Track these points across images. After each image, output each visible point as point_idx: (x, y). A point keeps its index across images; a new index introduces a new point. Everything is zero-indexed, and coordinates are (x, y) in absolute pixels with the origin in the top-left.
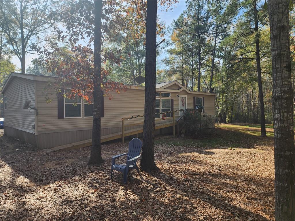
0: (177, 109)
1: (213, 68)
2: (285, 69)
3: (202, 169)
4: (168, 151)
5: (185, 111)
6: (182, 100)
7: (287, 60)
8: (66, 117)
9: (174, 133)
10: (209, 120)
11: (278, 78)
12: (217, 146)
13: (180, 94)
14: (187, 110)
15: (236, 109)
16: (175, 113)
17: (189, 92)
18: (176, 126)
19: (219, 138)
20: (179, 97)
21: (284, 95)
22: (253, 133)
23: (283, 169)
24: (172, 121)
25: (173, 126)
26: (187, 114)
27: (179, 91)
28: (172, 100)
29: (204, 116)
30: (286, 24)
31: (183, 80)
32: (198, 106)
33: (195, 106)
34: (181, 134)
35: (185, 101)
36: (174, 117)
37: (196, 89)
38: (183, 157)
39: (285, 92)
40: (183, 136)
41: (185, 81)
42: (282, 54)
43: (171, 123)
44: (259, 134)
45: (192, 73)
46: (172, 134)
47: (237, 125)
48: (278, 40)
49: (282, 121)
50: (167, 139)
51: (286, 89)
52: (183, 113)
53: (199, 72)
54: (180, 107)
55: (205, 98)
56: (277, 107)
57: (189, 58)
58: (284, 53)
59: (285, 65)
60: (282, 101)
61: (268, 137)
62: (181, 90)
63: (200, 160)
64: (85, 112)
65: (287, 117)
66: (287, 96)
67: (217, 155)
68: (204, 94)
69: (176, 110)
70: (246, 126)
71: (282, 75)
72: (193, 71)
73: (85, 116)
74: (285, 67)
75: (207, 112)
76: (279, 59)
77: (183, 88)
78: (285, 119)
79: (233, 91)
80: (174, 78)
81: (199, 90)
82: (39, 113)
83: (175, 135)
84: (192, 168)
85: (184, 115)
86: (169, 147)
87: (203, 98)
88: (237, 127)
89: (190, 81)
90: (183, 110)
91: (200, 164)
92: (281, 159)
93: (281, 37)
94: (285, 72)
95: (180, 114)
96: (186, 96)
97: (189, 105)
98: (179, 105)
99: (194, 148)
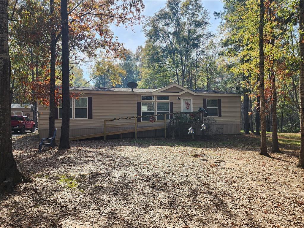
6: (186, 103)
8: (60, 118)
9: (166, 135)
13: (182, 97)
17: (195, 94)
25: (164, 129)
27: (180, 94)
35: (190, 104)
40: (174, 138)
54: (183, 110)
62: (183, 92)
64: (75, 115)
68: (219, 95)
73: (75, 118)
77: (186, 91)
82: (40, 115)
83: (167, 137)
87: (220, 100)
96: (191, 98)
97: (196, 107)
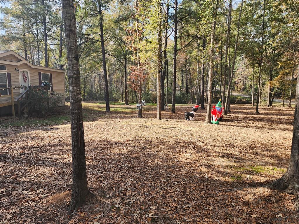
0: (16, 85)
1: (61, 43)
2: (74, 59)
3: (42, 143)
4: (4, 132)
5: (28, 88)
6: (24, 75)
7: (75, 53)
9: (14, 113)
10: (58, 98)
11: (70, 64)
12: (64, 122)
13: (20, 68)
14: (30, 87)
15: (88, 87)
16: (14, 90)
17: (32, 67)
18: (16, 105)
19: (69, 115)
20: (18, 71)
21: (73, 75)
22: (101, 109)
23: (75, 121)
24: (10, 100)
25: (11, 105)
26: (30, 92)
27: (18, 64)
28: (9, 74)
29: (52, 94)
30: (73, 29)
31: (26, 51)
32: (44, 82)
33: (40, 83)
34: (23, 113)
35: (27, 76)
36: (13, 95)
37: (43, 63)
38: (22, 136)
39: (74, 74)
40: (26, 115)
41: (28, 53)
42: (72, 48)
43: (8, 102)
44: (105, 109)
45: (38, 44)
46: (11, 114)
47: (90, 103)
48: (69, 38)
49: (73, 92)
50: (4, 120)
51: (74, 71)
52: (25, 90)
53: (46, 44)
54: (21, 83)
55: (52, 74)
56: (70, 83)
57: (32, 25)
58: (73, 48)
59: (74, 56)
60: (72, 79)
61: (111, 112)
62: (21, 63)
63: (42, 136)
65: (76, 89)
66: (75, 76)
67: (62, 130)
68: (51, 70)
69: (15, 87)
70: (97, 103)
71: (72, 62)
72: (38, 42)
74: (74, 57)
75: (55, 90)
76: (70, 51)
77: (24, 61)
78: (75, 90)
79: (85, 69)
80: (13, 46)
81: (47, 66)
83: (15, 115)
84: (30, 143)
85: (26, 92)
86: (5, 129)
88: (89, 105)
89: (36, 52)
90: (25, 87)
91: (42, 139)
92: (74, 115)
93: (70, 37)
94: (74, 61)
95: (22, 91)
96: (28, 70)
97: (33, 81)
98: (19, 80)
99: (38, 126)
